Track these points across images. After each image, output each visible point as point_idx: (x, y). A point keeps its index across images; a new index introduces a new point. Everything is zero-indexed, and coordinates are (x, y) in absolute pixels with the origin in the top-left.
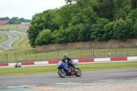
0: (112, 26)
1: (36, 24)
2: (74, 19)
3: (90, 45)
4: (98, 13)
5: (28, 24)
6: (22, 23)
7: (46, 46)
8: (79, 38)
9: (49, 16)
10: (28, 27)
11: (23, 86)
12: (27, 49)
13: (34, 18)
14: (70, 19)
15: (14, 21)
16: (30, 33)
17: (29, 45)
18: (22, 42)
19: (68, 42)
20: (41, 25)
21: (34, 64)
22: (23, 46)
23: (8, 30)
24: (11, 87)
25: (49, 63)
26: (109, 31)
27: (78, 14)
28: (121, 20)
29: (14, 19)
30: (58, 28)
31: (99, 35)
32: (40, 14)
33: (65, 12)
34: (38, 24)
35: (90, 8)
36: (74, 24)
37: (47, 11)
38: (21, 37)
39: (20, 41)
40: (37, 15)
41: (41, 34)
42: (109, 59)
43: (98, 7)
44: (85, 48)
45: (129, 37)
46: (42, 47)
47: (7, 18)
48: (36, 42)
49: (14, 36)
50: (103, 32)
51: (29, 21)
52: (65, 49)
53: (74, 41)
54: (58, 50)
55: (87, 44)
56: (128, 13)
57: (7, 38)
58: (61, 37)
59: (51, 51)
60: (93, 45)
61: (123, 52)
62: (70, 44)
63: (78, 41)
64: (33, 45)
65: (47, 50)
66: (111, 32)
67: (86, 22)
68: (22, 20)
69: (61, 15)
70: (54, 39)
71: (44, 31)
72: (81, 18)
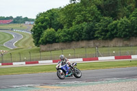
0: (116, 25)
1: (40, 23)
2: (78, 17)
3: (94, 43)
4: (102, 12)
5: (32, 23)
6: (26, 22)
7: (50, 45)
8: (83, 37)
9: (52, 15)
10: (32, 26)
11: (27, 86)
12: (31, 48)
13: (38, 17)
14: (74, 18)
15: (19, 20)
16: (34, 32)
17: (34, 44)
18: (26, 42)
19: (72, 40)
20: (44, 24)
21: (38, 63)
22: (28, 45)
23: (12, 29)
24: (15, 86)
25: (54, 62)
26: (113, 30)
27: (82, 13)
28: (125, 18)
29: (18, 18)
30: (61, 27)
31: (103, 33)
32: (44, 13)
33: (69, 11)
34: (42, 23)
35: (94, 7)
36: (78, 23)
37: (50, 10)
38: (25, 37)
39: (24, 40)
40: (40, 14)
41: (45, 33)
42: (113, 58)
43: (102, 6)
44: (89, 47)
45: (133, 36)
46: (46, 46)
47: (11, 18)
48: (40, 41)
49: (18, 36)
50: (107, 31)
51: (33, 20)
52: (69, 48)
53: (78, 40)
54: (62, 49)
55: (91, 43)
56: (131, 12)
57: (11, 37)
58: (65, 36)
59: (55, 50)
60: (98, 44)
61: (127, 51)
62: (74, 43)
63: (82, 40)
64: (37, 44)
65: (51, 49)
66: (115, 31)
67: (90, 21)
68: (26, 19)
69: (65, 14)
70: (58, 38)
71: (48, 30)
72: (85, 17)
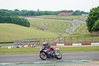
1: (92, 16)
5: (87, 15)
6: (83, 15)
10: (87, 18)
11: (82, 61)
12: (86, 33)
13: (91, 11)
15: (77, 13)
16: (88, 22)
17: (88, 31)
18: (82, 29)
20: (96, 16)
22: (83, 31)
23: (72, 20)
24: (74, 61)
32: (96, 8)
34: (94, 15)
38: (81, 25)
39: (81, 27)
40: (93, 9)
41: (96, 23)
46: (97, 33)
47: (72, 11)
48: (92, 29)
49: (77, 24)
51: (87, 13)
57: (72, 25)
64: (90, 31)
68: (83, 12)
